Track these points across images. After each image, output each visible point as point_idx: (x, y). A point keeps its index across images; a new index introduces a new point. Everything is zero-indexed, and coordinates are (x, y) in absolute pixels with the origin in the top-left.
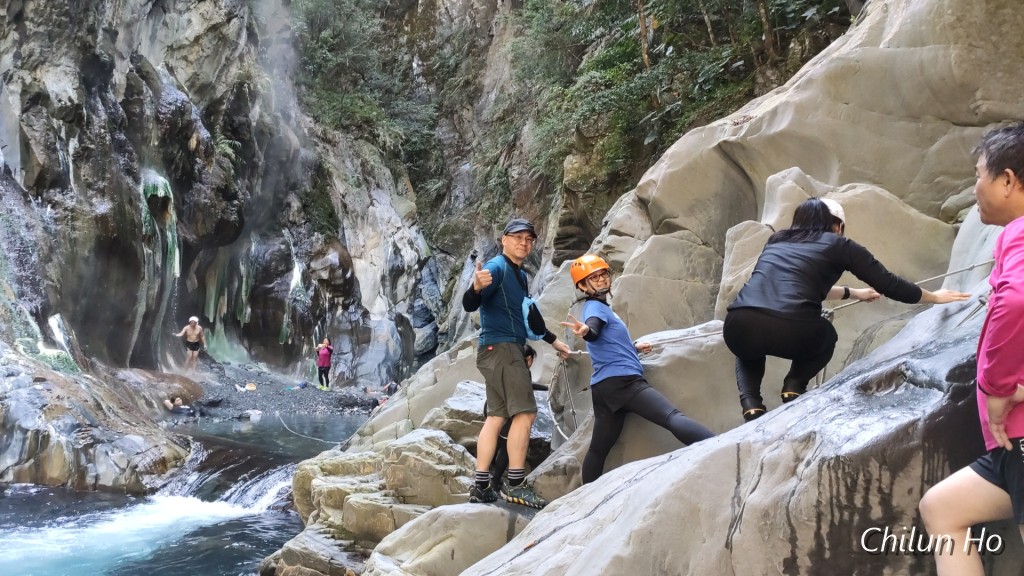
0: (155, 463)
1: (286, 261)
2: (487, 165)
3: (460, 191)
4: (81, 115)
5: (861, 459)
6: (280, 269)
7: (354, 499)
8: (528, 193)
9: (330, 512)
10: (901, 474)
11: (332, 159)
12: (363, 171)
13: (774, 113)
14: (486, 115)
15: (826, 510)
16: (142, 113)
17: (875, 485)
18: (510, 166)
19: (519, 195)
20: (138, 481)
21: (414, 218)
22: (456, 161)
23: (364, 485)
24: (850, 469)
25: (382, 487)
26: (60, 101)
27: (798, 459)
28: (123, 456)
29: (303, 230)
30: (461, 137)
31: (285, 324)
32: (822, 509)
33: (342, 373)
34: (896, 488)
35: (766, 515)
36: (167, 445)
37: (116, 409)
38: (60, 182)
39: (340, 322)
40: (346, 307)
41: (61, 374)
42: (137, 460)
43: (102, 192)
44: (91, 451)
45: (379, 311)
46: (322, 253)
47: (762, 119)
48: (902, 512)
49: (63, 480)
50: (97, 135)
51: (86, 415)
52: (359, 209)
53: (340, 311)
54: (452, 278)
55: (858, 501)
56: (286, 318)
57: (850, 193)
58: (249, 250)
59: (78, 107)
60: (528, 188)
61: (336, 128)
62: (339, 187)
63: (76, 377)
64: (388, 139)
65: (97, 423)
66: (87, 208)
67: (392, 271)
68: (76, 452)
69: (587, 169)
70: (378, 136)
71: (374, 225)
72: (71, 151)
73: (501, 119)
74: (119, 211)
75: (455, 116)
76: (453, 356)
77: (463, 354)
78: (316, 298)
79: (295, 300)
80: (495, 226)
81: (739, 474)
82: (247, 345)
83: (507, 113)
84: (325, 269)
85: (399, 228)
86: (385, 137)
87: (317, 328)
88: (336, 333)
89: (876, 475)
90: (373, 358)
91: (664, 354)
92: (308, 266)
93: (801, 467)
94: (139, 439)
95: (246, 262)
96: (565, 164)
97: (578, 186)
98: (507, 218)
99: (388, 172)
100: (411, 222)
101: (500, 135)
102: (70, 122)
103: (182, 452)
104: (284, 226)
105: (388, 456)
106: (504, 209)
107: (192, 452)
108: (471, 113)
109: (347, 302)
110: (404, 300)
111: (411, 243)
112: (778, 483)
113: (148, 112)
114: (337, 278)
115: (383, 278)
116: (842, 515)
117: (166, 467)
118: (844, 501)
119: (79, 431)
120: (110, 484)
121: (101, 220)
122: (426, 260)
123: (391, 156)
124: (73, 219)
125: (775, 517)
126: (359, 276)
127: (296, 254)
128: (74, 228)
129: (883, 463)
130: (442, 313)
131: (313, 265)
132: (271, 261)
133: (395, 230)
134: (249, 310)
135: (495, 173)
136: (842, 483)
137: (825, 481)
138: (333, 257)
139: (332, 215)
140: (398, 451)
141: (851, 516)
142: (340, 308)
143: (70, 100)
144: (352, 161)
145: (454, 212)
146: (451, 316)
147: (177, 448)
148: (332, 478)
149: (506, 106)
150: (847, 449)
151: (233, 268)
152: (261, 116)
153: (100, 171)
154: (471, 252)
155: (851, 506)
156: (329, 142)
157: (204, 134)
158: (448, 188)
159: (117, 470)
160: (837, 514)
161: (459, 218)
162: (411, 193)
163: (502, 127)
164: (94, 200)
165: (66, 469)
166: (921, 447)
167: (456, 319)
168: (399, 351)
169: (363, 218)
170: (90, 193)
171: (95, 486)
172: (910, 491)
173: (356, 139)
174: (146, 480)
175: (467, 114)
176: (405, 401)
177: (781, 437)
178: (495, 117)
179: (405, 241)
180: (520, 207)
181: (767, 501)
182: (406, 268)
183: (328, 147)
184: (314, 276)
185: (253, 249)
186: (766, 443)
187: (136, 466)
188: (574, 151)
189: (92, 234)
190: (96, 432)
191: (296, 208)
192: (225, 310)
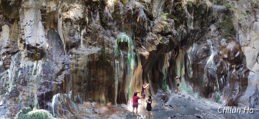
1: (207, 52)
6: (204, 56)
11: (236, 6)
16: (119, 14)
26: (76, 19)
29: (217, 39)
39: (234, 76)
40: (237, 69)
46: (225, 47)
52: (248, 25)
53: (234, 71)
56: (205, 76)
62: (238, 17)
71: (256, 30)
78: (221, 66)
82: (193, 86)
84: (226, 53)
87: (221, 79)
88: (233, 81)
92: (218, 53)
104: (208, 39)
109: (238, 66)
114: (231, 57)
127: (213, 49)
131: (221, 52)
132: (199, 53)
134: (192, 73)
139: (232, 30)
142: (234, 69)
169: (250, 28)
184: (220, 57)
191: (213, 31)
192: (184, 73)
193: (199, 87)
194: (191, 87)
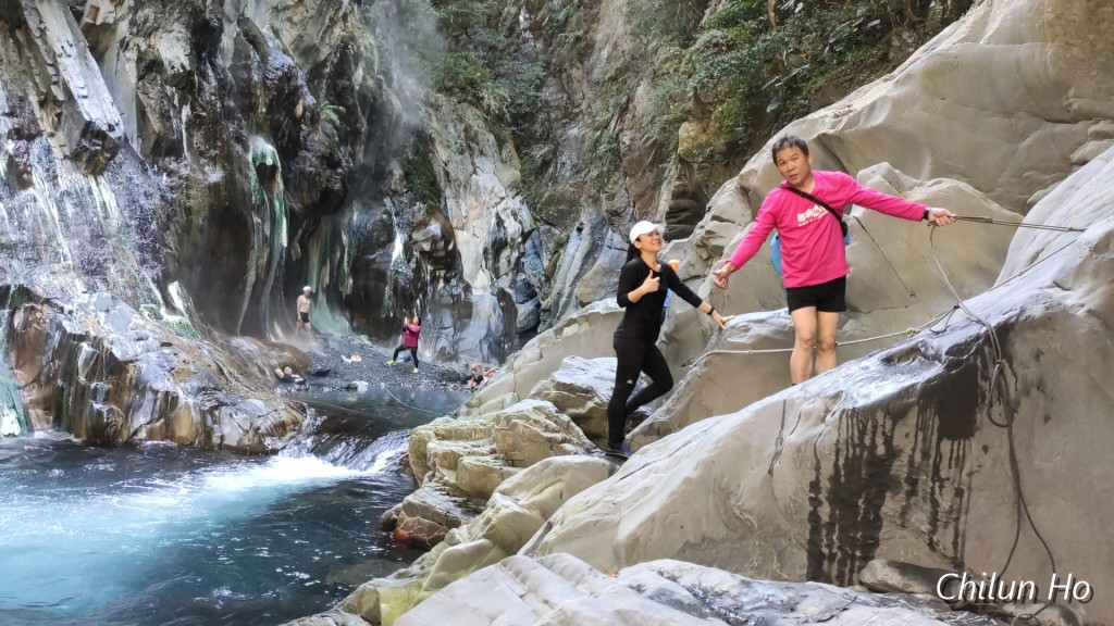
0: (276, 426)
1: (388, 231)
2: (597, 129)
3: (567, 158)
4: (193, 81)
5: (871, 410)
6: (382, 239)
7: (467, 460)
8: (640, 161)
9: (445, 472)
10: (901, 422)
11: (435, 124)
12: (467, 137)
13: (872, 107)
14: (597, 74)
15: (842, 447)
16: (251, 79)
17: (880, 429)
18: (621, 130)
19: (630, 162)
20: (261, 442)
21: (519, 187)
22: (564, 125)
23: (475, 449)
24: (862, 418)
25: (493, 452)
26: (173, 68)
27: (827, 411)
28: (246, 419)
29: (405, 200)
30: (569, 98)
31: (387, 296)
32: (840, 446)
33: (443, 348)
34: (896, 433)
35: (799, 450)
36: (285, 409)
37: (236, 375)
38: (174, 150)
39: (441, 296)
40: (447, 281)
41: (184, 340)
42: (259, 422)
43: (214, 160)
44: (216, 413)
45: (481, 285)
46: (424, 224)
47: (860, 112)
48: (901, 451)
49: (191, 440)
50: (208, 103)
51: (210, 379)
52: (461, 178)
53: (441, 284)
54: (556, 252)
55: (867, 441)
56: (388, 291)
57: (936, 188)
58: (351, 219)
59: (190, 74)
60: (640, 155)
61: (439, 91)
62: (442, 154)
63: (198, 343)
64: (492, 102)
65: (221, 386)
66: (200, 177)
67: (494, 243)
68: (203, 414)
69: (704, 138)
70: (483, 98)
71: (476, 194)
72: (184, 119)
73: (613, 79)
74: (230, 180)
75: (564, 76)
76: (559, 332)
77: (568, 331)
78: (418, 270)
79: (397, 272)
80: (603, 196)
81: (783, 421)
82: (349, 317)
83: (621, 71)
84: (426, 240)
85: (502, 199)
86: (490, 101)
87: (418, 301)
88: (437, 307)
89: (881, 423)
90: (474, 333)
91: (751, 333)
92: (410, 237)
93: (829, 416)
94: (260, 404)
95: (348, 232)
96: (681, 131)
97: (694, 156)
98: (617, 188)
99: (491, 138)
100: (515, 192)
101: (612, 96)
102: (182, 89)
103: (299, 416)
104: (387, 194)
105: (498, 423)
106: (614, 178)
107: (308, 417)
108: (580, 71)
109: (448, 275)
110: (507, 274)
111: (515, 214)
112: (810, 428)
113: (256, 78)
114: (438, 250)
115: (485, 251)
116: (854, 451)
117: (285, 430)
118: (856, 441)
119: (205, 394)
120: (235, 444)
121: (214, 188)
122: (530, 232)
123: (495, 121)
124: (188, 187)
125: (805, 452)
126: (462, 248)
127: (398, 225)
128: (188, 197)
129: (887, 413)
130: (545, 289)
131: (415, 236)
132: (373, 231)
133: (498, 200)
134: (351, 281)
135: (605, 139)
136: (856, 428)
137: (844, 426)
138: (435, 228)
139: (434, 183)
140: (508, 419)
141: (862, 451)
142: (441, 281)
143: (183, 66)
144: (455, 126)
145: (559, 180)
146: (554, 292)
147: (294, 412)
148: (446, 442)
149: (618, 64)
150: (861, 403)
151: (336, 236)
152: (364, 79)
153: (212, 138)
154: (577, 225)
155: (862, 444)
156: (432, 105)
157: (310, 100)
158: (555, 153)
159: (241, 431)
160: (851, 450)
161: (565, 188)
162: (516, 161)
163: (614, 88)
164: (207, 168)
165: (194, 429)
166: (918, 403)
167: (560, 295)
168: (501, 328)
169: (465, 187)
170: (203, 161)
171: (220, 446)
172: (907, 435)
173: (459, 102)
174: (268, 441)
175: (576, 73)
176: (511, 376)
177: (818, 395)
178: (607, 77)
179: (509, 212)
180: (632, 176)
181: (800, 440)
182: (509, 240)
183: (431, 111)
184: (415, 247)
185: (355, 218)
186: (805, 399)
187: (259, 429)
188: (690, 118)
189: (206, 203)
190: (220, 395)
191: (398, 177)
192: (327, 280)
193: (364, 320)
194: (344, 319)
